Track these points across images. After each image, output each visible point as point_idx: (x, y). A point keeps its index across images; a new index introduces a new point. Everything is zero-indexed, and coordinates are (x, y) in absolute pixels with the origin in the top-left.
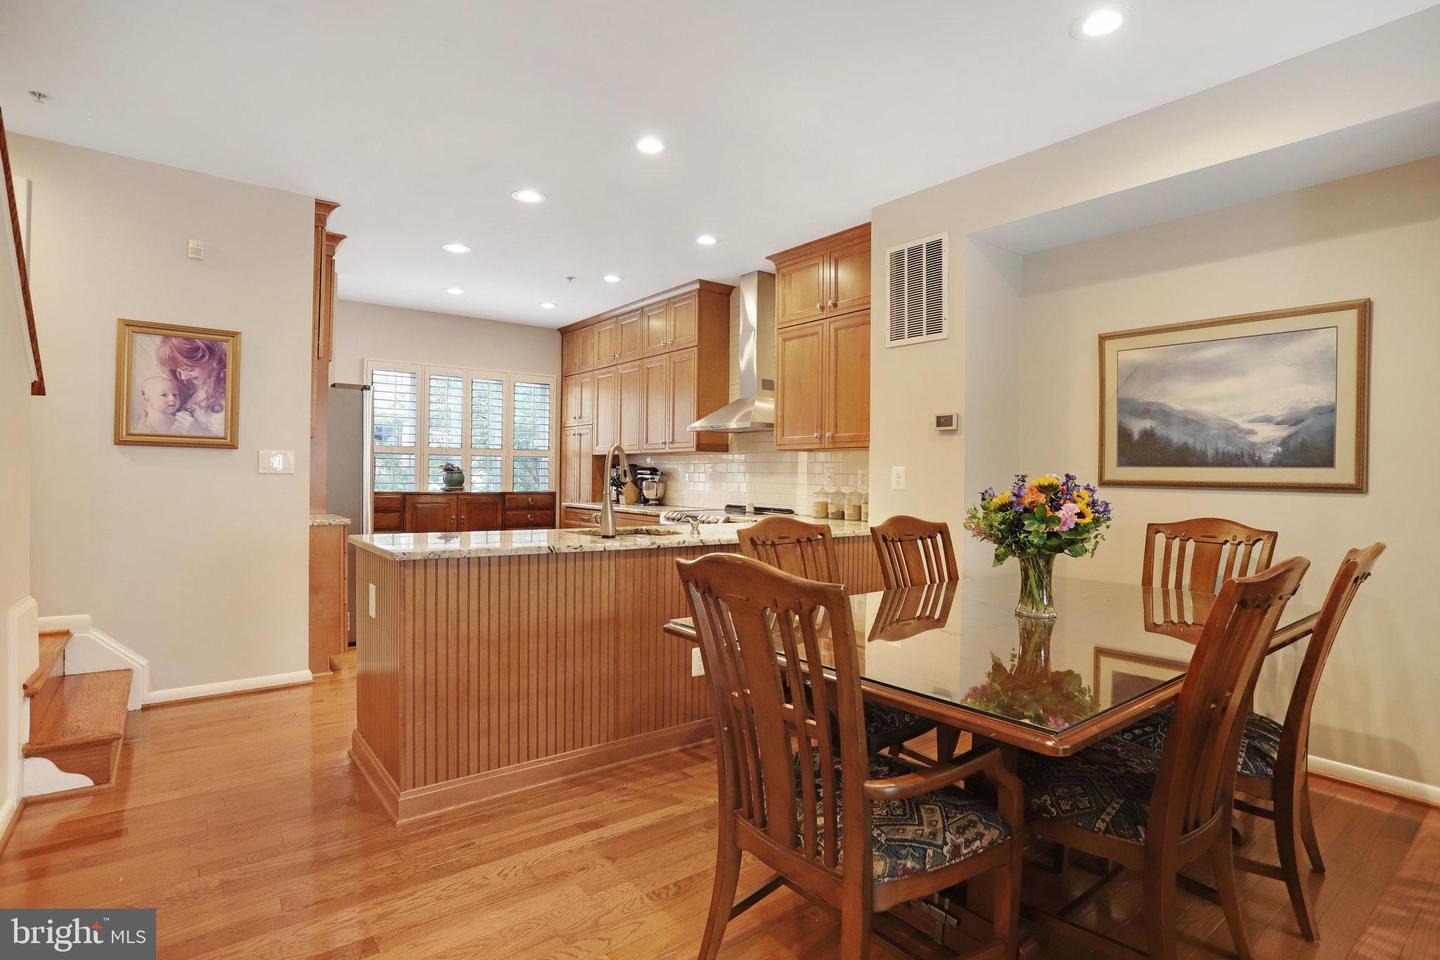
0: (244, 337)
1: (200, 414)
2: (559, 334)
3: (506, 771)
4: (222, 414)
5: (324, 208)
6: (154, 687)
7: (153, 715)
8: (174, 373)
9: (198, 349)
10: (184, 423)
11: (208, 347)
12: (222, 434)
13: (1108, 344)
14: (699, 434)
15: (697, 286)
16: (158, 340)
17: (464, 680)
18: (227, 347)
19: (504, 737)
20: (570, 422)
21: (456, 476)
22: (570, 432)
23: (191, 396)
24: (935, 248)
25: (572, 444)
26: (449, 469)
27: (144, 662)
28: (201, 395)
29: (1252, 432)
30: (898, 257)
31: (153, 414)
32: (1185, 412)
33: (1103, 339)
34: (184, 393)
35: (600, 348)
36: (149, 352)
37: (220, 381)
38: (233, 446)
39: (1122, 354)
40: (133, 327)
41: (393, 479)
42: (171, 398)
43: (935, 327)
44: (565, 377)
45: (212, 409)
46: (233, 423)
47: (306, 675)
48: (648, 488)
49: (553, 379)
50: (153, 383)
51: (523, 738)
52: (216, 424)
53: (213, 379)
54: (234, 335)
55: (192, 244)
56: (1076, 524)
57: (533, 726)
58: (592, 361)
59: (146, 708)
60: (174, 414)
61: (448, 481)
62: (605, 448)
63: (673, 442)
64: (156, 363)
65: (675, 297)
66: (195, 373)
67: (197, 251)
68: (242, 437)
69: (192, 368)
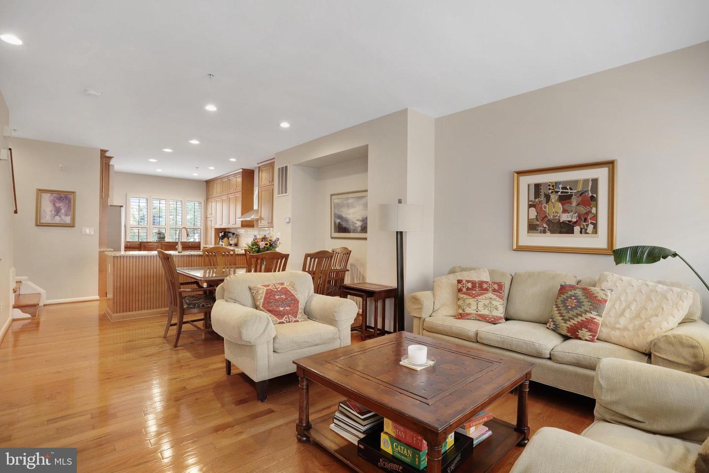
0: (77, 193)
1: (63, 217)
2: (205, 183)
3: (143, 311)
4: (70, 217)
5: (103, 152)
6: (48, 299)
7: (47, 308)
8: (54, 204)
9: (62, 197)
10: (57, 219)
11: (65, 197)
12: (70, 223)
13: (332, 197)
14: (242, 221)
15: (241, 170)
16: (49, 195)
17: (131, 287)
18: (71, 196)
19: (143, 303)
20: (209, 216)
21: (162, 236)
22: (208, 219)
23: (60, 211)
24: (286, 167)
25: (209, 223)
26: (159, 233)
27: (44, 292)
28: (63, 211)
29: (356, 224)
30: (279, 169)
31: (48, 217)
32: (345, 218)
33: (331, 195)
34: (58, 211)
35: (217, 189)
36: (46, 199)
37: (69, 207)
38: (73, 226)
39: (336, 200)
40: (41, 191)
41: (133, 238)
42: (53, 212)
43: (286, 192)
44: (207, 199)
45: (66, 215)
46: (73, 219)
47: (97, 297)
48: (231, 240)
49: (202, 200)
50: (47, 208)
51: (149, 303)
52: (68, 220)
53: (67, 206)
54: (73, 193)
55: (60, 165)
56: (265, 247)
57: (152, 300)
58: (215, 194)
59: (44, 305)
60: (54, 217)
61: (160, 238)
62: (218, 226)
63: (235, 224)
64: (49, 202)
65: (237, 173)
66: (61, 205)
67: (61, 168)
68: (77, 224)
69: (60, 203)
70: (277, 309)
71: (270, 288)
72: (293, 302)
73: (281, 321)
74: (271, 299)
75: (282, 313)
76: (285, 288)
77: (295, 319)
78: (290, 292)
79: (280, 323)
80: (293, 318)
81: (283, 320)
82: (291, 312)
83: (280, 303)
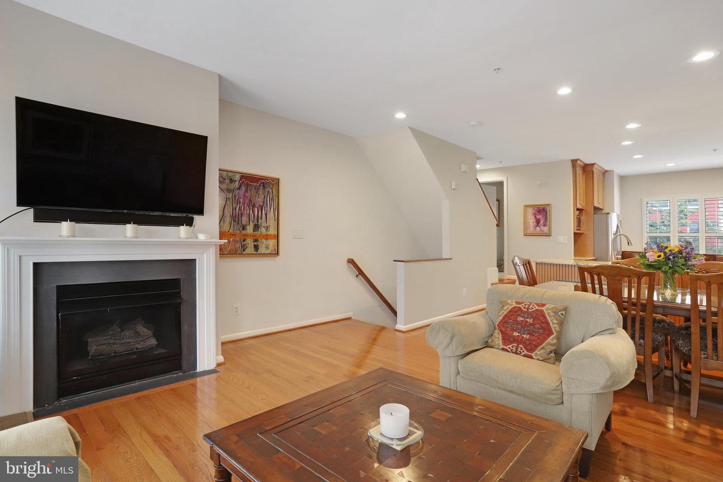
0: (551, 205)
1: (542, 227)
4: (547, 227)
8: (535, 217)
9: (540, 210)
10: (538, 230)
11: (543, 209)
12: (547, 232)
16: (532, 209)
18: (548, 208)
28: (542, 222)
31: (531, 229)
34: (538, 222)
37: (546, 218)
38: (549, 236)
40: (527, 206)
42: (535, 223)
45: (544, 226)
46: (550, 229)
50: (531, 220)
52: (546, 230)
53: (544, 218)
54: (548, 205)
55: (538, 182)
60: (536, 227)
64: (531, 215)
66: (540, 217)
67: (539, 184)
68: (553, 233)
69: (539, 215)
70: (510, 333)
71: (520, 306)
72: (541, 331)
73: (505, 347)
74: (511, 319)
75: (512, 339)
76: (542, 311)
77: (526, 352)
78: (545, 317)
79: (503, 349)
80: (524, 349)
81: (507, 348)
82: (528, 342)
83: (519, 326)
